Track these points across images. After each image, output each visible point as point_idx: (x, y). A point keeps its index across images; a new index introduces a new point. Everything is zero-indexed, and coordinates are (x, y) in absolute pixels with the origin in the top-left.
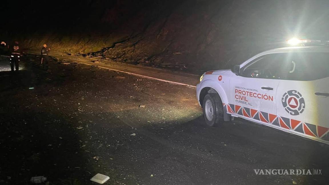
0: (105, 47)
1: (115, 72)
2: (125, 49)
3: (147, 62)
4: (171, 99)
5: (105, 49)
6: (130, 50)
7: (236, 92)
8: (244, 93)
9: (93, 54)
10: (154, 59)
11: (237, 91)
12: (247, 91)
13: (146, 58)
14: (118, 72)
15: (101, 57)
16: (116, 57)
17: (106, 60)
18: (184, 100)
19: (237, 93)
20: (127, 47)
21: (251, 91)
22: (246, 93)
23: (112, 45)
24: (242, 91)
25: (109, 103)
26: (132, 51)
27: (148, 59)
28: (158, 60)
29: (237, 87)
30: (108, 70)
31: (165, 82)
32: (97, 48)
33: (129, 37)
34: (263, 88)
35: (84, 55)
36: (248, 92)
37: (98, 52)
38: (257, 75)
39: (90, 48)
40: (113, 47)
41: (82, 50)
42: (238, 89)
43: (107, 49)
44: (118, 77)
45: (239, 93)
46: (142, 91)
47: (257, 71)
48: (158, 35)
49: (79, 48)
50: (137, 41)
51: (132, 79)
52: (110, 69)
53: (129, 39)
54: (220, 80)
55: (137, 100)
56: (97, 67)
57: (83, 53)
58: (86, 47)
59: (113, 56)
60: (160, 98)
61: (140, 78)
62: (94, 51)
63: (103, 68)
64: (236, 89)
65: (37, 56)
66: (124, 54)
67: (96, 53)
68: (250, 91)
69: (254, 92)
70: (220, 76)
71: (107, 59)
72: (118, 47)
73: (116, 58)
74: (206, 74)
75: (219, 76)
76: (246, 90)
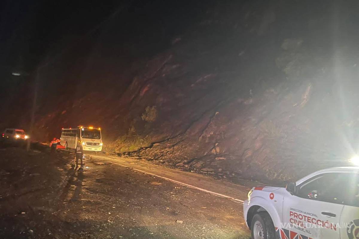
0: (143, 147)
1: (151, 176)
2: (163, 150)
3: (186, 166)
4: (213, 215)
5: (142, 148)
6: (169, 151)
7: (291, 215)
8: (300, 217)
9: (129, 154)
10: (194, 163)
11: (292, 213)
12: (305, 215)
13: (186, 161)
14: (154, 176)
15: (138, 157)
16: (153, 158)
17: (142, 161)
18: (229, 217)
19: (292, 217)
20: (166, 148)
21: (310, 216)
22: (304, 217)
23: (150, 145)
24: (298, 215)
25: (142, 215)
26: (171, 153)
27: (188, 163)
28: (199, 165)
29: (292, 209)
30: (144, 173)
31: (206, 193)
32: (134, 147)
33: (169, 137)
34: (323, 213)
35: (119, 155)
36: (305, 217)
37: (135, 152)
38: (316, 195)
39: (126, 147)
40: (151, 147)
41: (118, 149)
42: (294, 212)
43: (144, 149)
44: (154, 183)
45: (295, 216)
46: (180, 202)
47: (315, 191)
48: (200, 136)
49: (115, 145)
50: (177, 142)
51: (170, 186)
52: (146, 173)
53: (168, 140)
54: (272, 198)
55: (173, 213)
56: (132, 169)
57: (118, 152)
58: (123, 145)
59: (150, 158)
60: (201, 213)
61: (178, 185)
62: (131, 151)
63: (139, 170)
64: (292, 211)
65: (71, 153)
66: (162, 155)
67: (132, 152)
68: (308, 215)
69: (312, 217)
70: (272, 194)
71: (143, 159)
72: (156, 147)
73: (153, 160)
74: (255, 189)
75: (270, 193)
76: (303, 214)
